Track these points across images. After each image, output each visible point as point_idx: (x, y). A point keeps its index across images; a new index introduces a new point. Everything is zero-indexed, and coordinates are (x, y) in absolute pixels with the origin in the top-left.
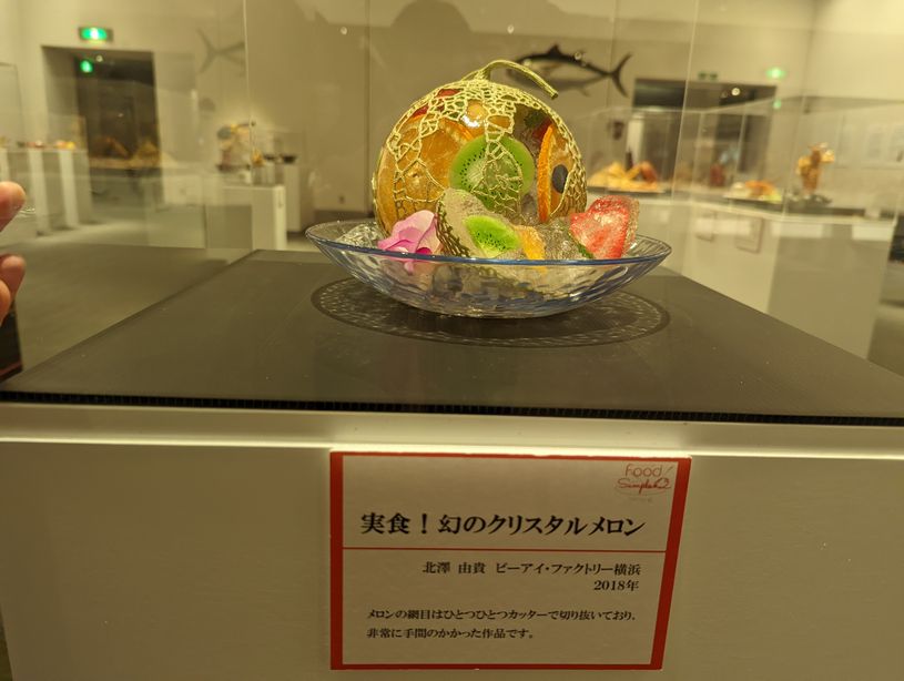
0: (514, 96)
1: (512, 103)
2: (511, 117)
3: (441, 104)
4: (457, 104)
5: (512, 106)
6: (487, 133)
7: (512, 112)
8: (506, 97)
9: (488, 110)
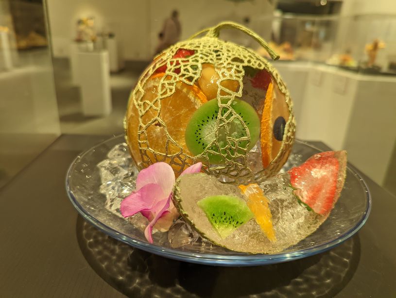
0: (242, 57)
1: (241, 65)
2: (241, 80)
3: (178, 67)
4: (192, 66)
5: (241, 69)
6: (219, 97)
7: (240, 75)
8: (236, 60)
9: (220, 73)
